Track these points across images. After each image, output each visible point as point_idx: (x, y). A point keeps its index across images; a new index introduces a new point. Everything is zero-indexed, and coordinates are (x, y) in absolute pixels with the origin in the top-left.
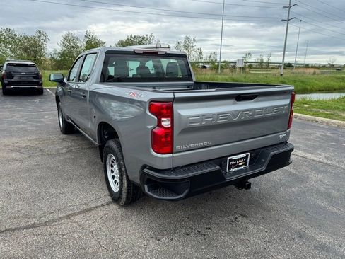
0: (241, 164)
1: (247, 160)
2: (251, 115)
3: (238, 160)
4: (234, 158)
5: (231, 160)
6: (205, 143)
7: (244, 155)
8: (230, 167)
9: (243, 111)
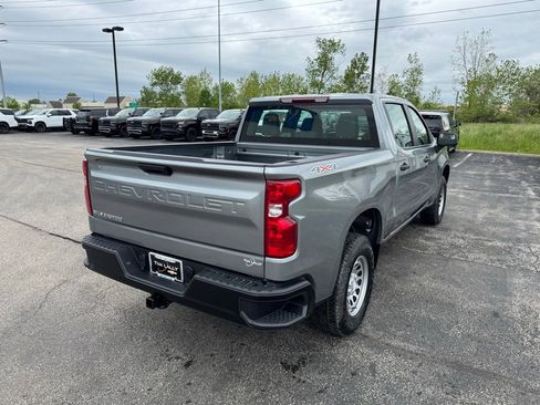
0: (172, 272)
1: (179, 271)
3: (165, 263)
5: (153, 257)
8: (155, 268)
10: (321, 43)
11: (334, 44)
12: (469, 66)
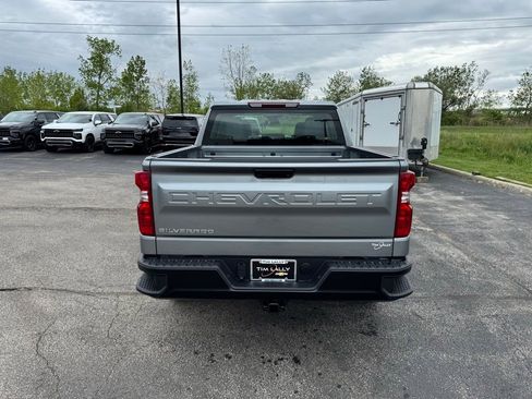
0: (281, 274)
1: (292, 270)
2: (282, 201)
3: (273, 266)
4: (262, 261)
5: (256, 264)
6: (204, 231)
7: (284, 262)
8: (257, 275)
9: (266, 193)
10: (93, 42)
11: (108, 45)
12: (236, 76)
